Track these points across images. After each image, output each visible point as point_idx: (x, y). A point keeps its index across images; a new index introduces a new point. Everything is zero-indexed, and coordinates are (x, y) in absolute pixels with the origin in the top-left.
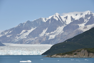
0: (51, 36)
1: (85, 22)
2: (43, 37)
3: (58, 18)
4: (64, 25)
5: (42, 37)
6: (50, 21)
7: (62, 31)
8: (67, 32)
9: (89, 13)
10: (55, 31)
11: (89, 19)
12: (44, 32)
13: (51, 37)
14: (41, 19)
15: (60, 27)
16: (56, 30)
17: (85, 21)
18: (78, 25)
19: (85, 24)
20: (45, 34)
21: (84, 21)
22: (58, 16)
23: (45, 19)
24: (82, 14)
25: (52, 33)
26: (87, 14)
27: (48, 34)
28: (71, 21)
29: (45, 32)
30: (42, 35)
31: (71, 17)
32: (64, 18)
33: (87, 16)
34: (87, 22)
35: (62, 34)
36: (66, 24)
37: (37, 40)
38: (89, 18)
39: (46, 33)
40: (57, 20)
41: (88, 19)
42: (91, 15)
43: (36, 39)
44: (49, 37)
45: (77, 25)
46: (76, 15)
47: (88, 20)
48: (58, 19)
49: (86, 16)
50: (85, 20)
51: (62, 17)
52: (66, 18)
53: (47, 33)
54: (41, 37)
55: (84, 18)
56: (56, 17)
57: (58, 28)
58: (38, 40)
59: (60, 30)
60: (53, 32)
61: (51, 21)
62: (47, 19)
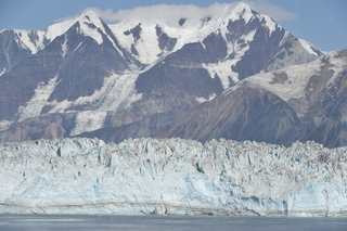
0: (82, 116)
1: (232, 57)
2: (44, 121)
3: (99, 30)
4: (133, 66)
5: (41, 118)
6: (64, 47)
7: (130, 95)
8: (157, 97)
9: (248, 17)
10: (97, 94)
11: (250, 43)
12: (42, 94)
13: (86, 120)
14: (11, 34)
15: (115, 76)
16: (103, 89)
17: (229, 52)
18: (204, 65)
19: (234, 62)
20: (50, 107)
21: (227, 48)
22: (98, 24)
23: (33, 38)
24: (209, 19)
25: (81, 100)
26: (235, 17)
27: (65, 104)
28: (162, 48)
29: (46, 97)
30: (32, 109)
31: (158, 30)
32: (127, 33)
33: (237, 27)
34: (241, 53)
35: (136, 106)
36: (138, 63)
37: (19, 132)
38: (250, 37)
39: (55, 102)
40: (99, 40)
41: (243, 41)
42: (257, 24)
43: (12, 129)
44: (74, 118)
45: (198, 66)
46: (182, 22)
47: (247, 48)
48: (104, 37)
49: (231, 25)
50: (231, 47)
51: (118, 31)
52: (136, 32)
53: (60, 100)
54: (38, 121)
55: (223, 35)
56: (92, 26)
57: (108, 81)
58: (25, 132)
59: (121, 87)
60: (90, 99)
61: (71, 46)
62: (40, 34)
